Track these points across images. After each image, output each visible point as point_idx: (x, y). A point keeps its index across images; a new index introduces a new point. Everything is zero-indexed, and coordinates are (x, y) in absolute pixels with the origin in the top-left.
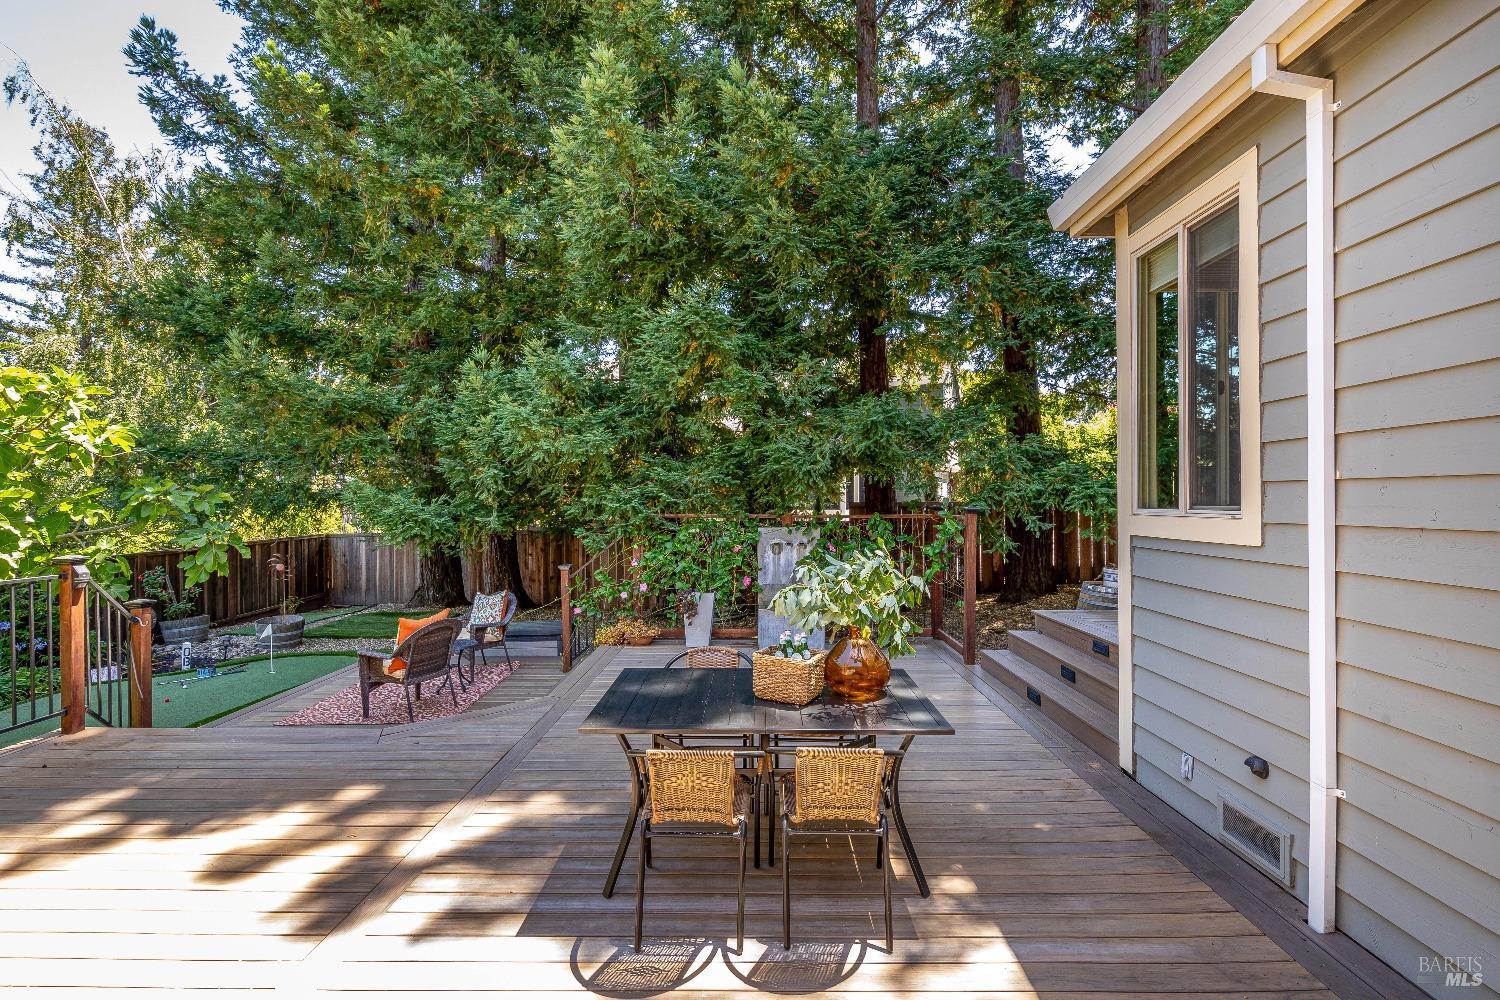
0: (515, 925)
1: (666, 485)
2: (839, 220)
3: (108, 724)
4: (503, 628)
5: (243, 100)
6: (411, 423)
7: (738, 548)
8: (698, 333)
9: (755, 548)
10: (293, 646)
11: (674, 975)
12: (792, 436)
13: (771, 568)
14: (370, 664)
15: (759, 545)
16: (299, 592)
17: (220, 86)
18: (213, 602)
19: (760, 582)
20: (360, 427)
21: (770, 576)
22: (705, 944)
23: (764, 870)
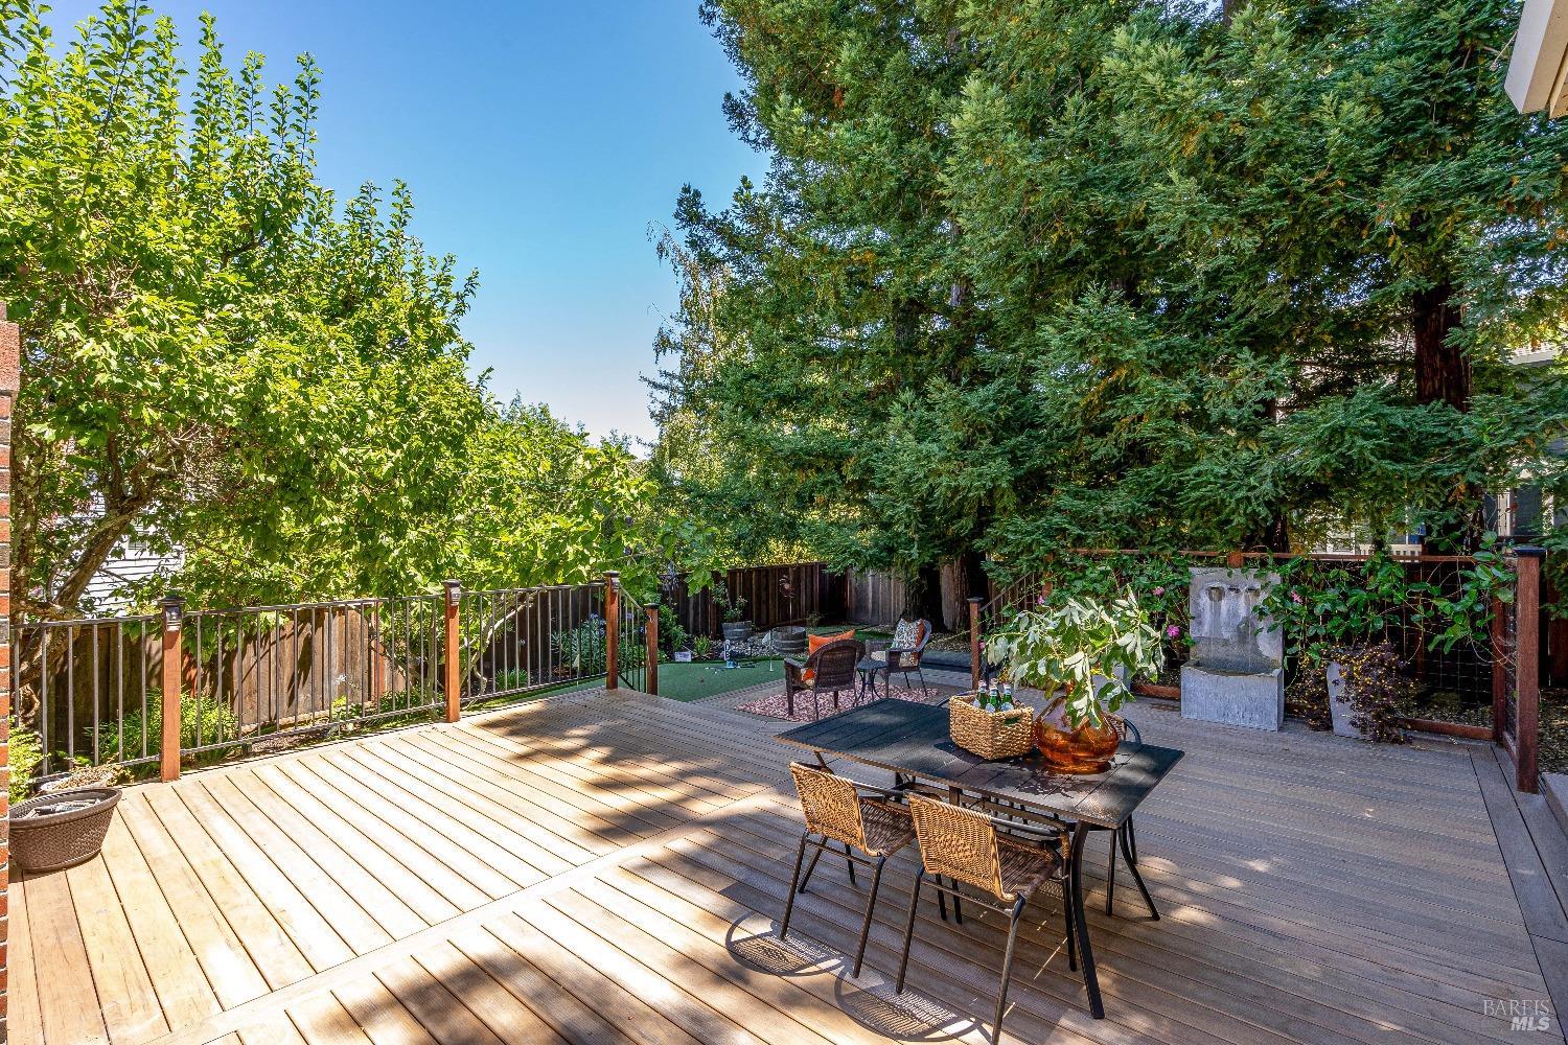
0: (725, 885)
1: (1075, 516)
2: (1275, 169)
3: (632, 687)
4: (919, 655)
5: (742, 226)
6: (857, 462)
7: (1159, 590)
8: (1091, 346)
9: (1186, 593)
10: (796, 652)
11: (790, 967)
12: (1225, 454)
13: (1207, 617)
14: (792, 671)
15: (1191, 588)
16: (821, 610)
17: (725, 218)
18: (759, 610)
19: (1193, 634)
20: (819, 470)
21: (1206, 627)
22: (838, 957)
23: (950, 924)
